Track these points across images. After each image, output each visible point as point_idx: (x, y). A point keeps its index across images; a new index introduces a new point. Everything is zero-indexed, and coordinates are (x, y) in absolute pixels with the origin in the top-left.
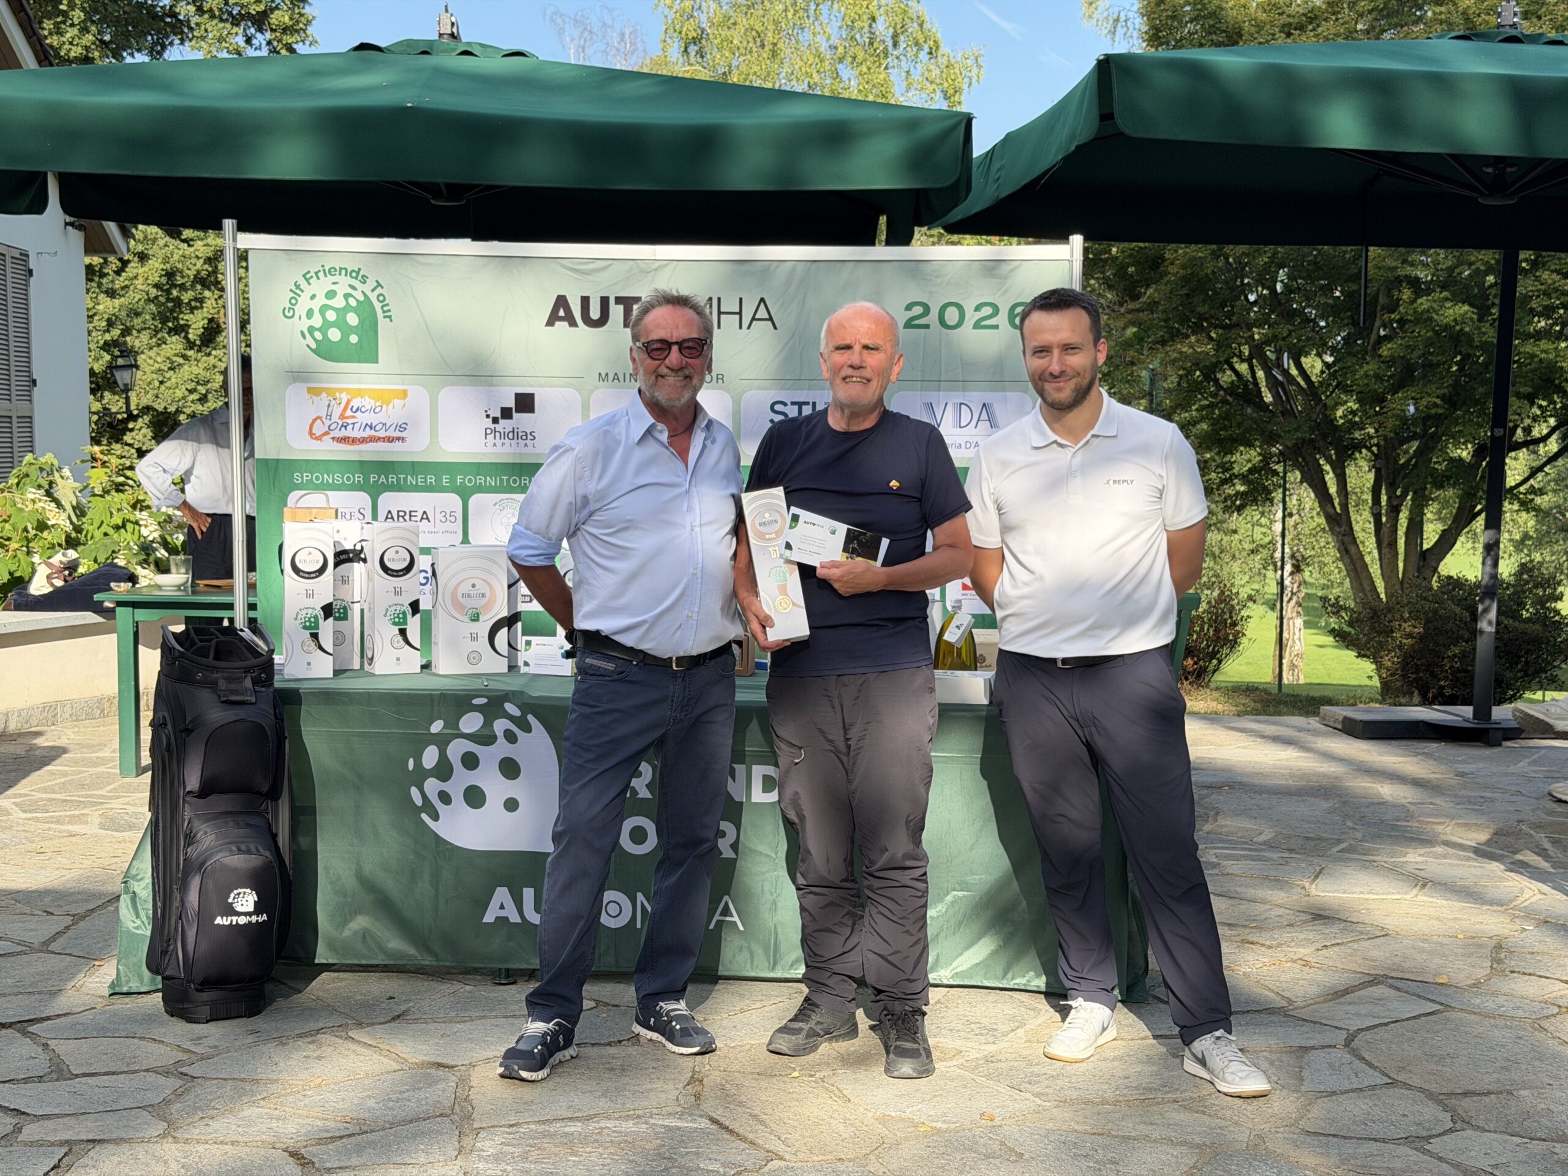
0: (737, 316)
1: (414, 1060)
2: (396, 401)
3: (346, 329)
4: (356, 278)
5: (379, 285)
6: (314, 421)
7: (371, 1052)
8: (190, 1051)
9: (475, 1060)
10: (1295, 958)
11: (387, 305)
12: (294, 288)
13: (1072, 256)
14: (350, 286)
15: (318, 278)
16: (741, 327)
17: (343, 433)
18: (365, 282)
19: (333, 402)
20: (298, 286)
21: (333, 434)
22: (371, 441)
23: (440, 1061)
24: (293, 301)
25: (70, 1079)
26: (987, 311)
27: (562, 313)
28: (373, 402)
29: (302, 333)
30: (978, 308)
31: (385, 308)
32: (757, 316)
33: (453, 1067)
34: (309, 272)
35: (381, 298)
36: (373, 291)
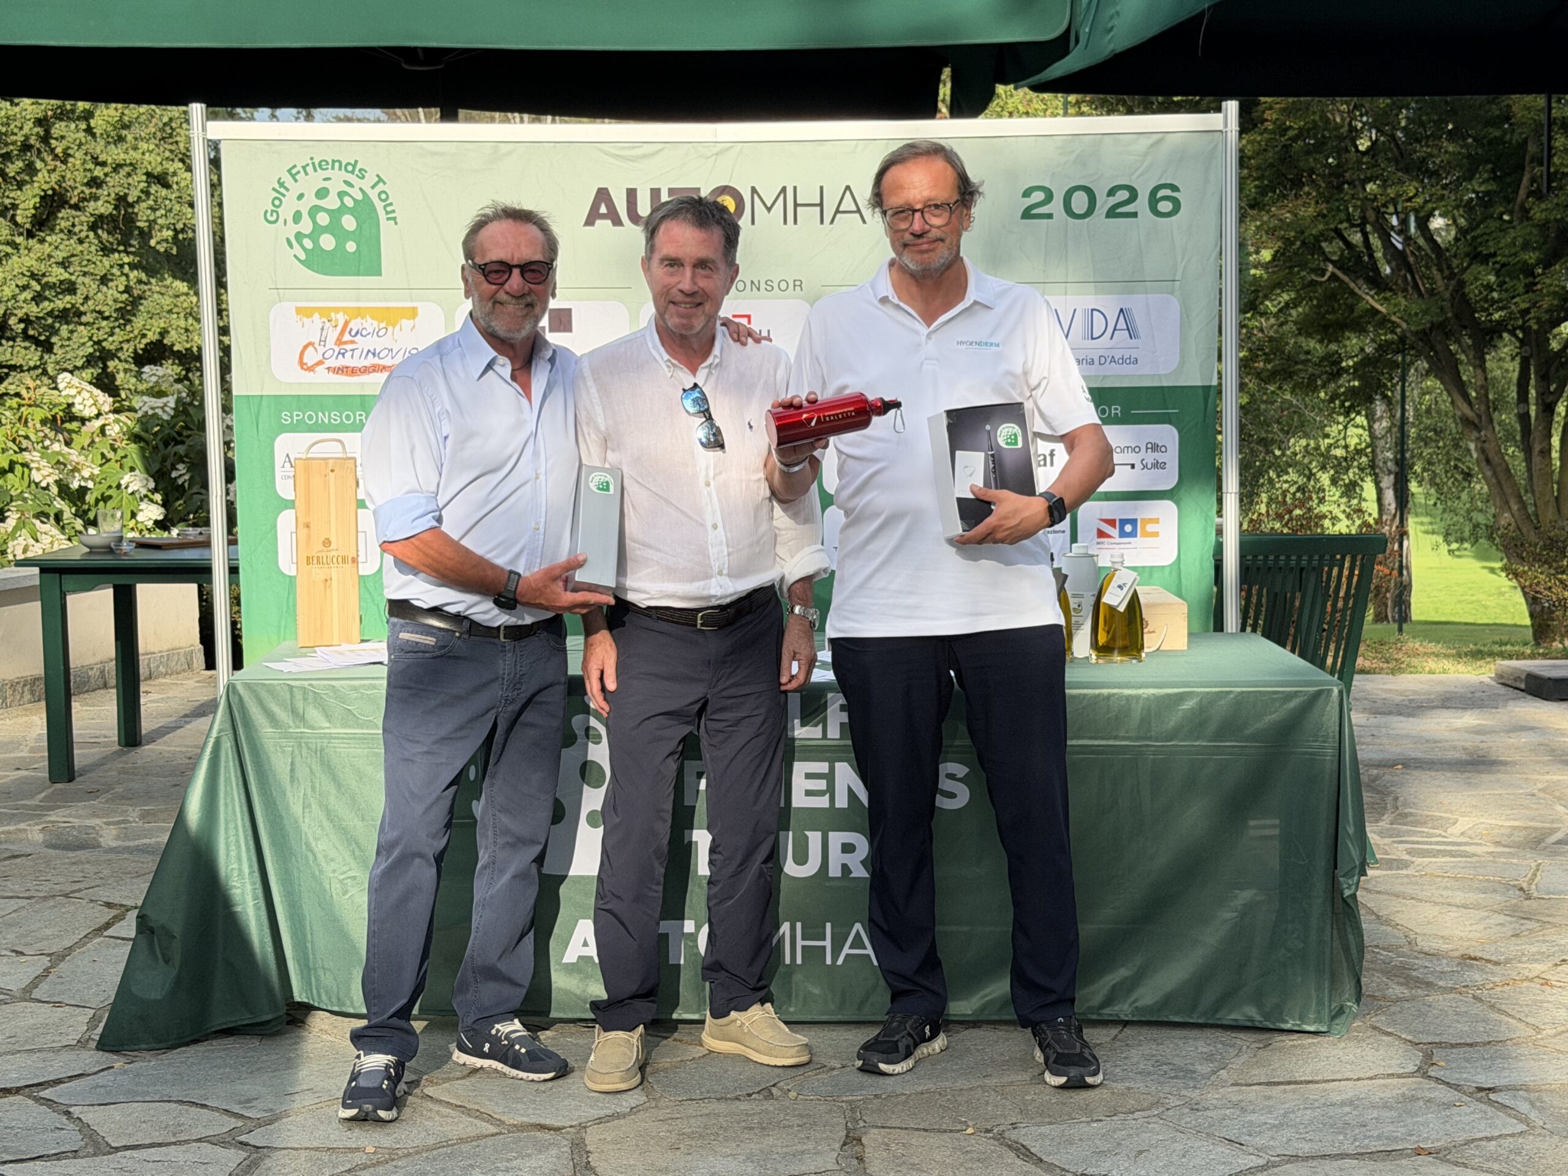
0: (818, 209)
1: (512, 1121)
2: (404, 321)
3: (341, 236)
4: (352, 172)
5: (380, 180)
6: (305, 347)
7: (458, 1114)
8: (242, 1116)
9: (583, 1120)
10: (1531, 975)
11: (391, 204)
12: (277, 187)
13: (1226, 126)
14: (346, 182)
15: (306, 174)
16: (822, 222)
17: (341, 362)
18: (363, 177)
19: (328, 324)
20: (282, 185)
21: (328, 364)
22: (374, 371)
23: (542, 1121)
24: (277, 202)
25: (111, 1153)
26: (1123, 195)
27: (603, 210)
28: (375, 323)
29: (288, 240)
30: (1112, 192)
31: (389, 209)
32: (841, 209)
33: (557, 1129)
34: (295, 166)
35: (383, 196)
36: (373, 187)
